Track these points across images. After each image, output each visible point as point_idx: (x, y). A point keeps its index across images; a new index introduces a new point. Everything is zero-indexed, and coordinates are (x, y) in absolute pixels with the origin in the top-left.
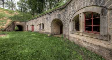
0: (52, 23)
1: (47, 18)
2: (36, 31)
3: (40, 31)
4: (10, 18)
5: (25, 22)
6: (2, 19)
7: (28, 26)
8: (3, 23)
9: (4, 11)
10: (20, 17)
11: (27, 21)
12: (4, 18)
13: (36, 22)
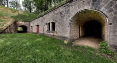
0: (71, 21)
1: (61, 13)
2: (43, 33)
3: (48, 33)
4: (13, 17)
5: (29, 22)
6: (2, 19)
7: (32, 26)
8: (3, 23)
9: (7, 10)
10: (24, 16)
11: (31, 21)
12: (5, 17)
13: (42, 21)
